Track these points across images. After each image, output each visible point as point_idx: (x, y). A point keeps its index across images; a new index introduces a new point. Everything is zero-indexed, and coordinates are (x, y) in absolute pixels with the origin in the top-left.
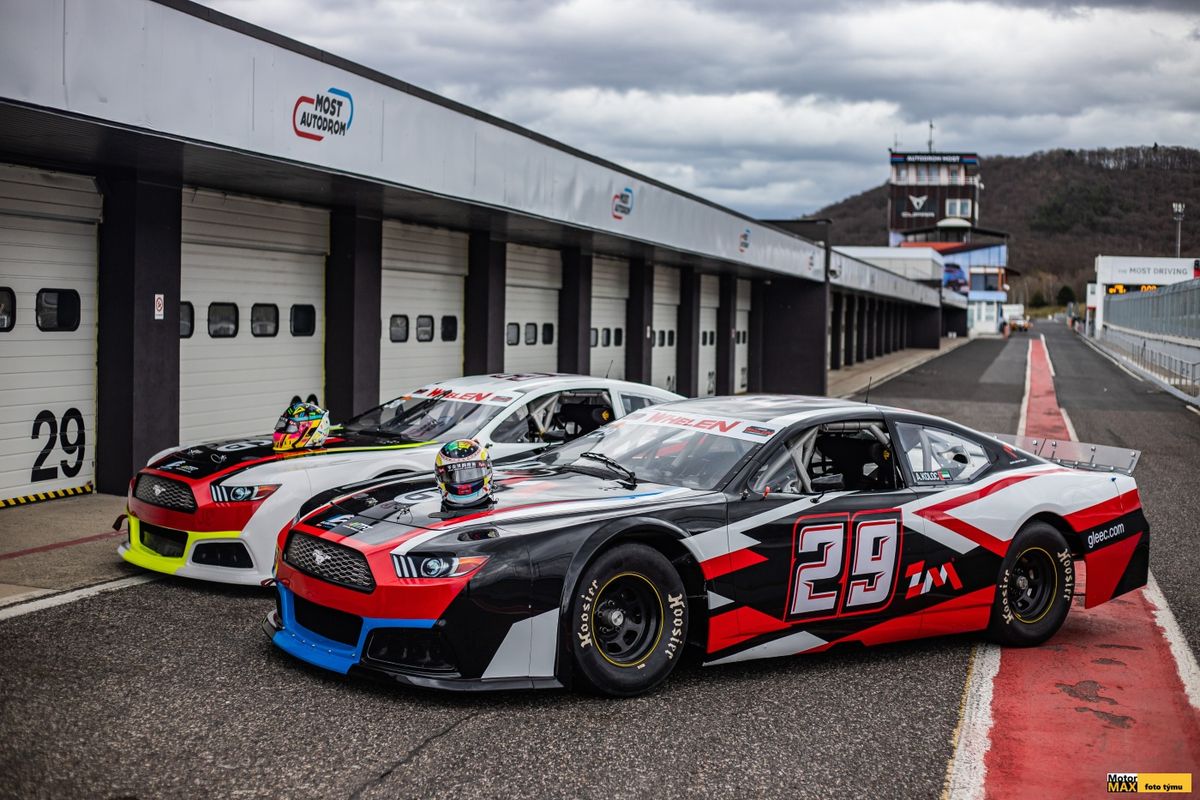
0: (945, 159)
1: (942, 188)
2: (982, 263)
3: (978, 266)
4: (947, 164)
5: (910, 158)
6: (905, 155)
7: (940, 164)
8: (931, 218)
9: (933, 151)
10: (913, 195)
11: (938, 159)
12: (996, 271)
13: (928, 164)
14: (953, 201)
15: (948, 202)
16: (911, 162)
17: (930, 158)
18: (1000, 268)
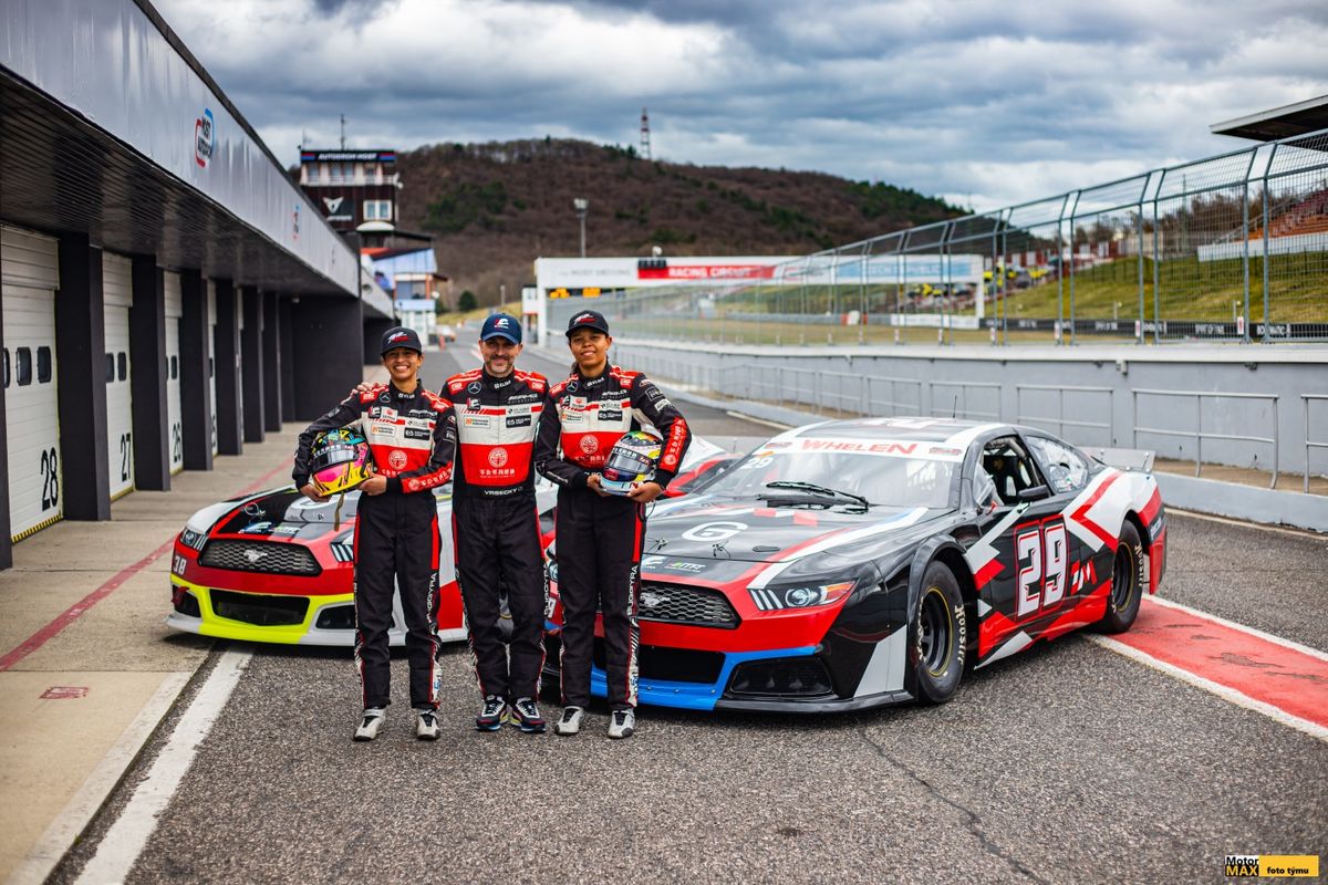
0: (360, 156)
1: (359, 189)
2: (408, 269)
3: (404, 273)
4: (364, 162)
5: (321, 157)
6: (317, 153)
7: (355, 162)
8: (347, 222)
9: (346, 148)
10: (327, 197)
11: (353, 156)
12: (422, 277)
13: (342, 162)
14: (370, 202)
15: (366, 204)
16: (323, 161)
17: (343, 156)
18: (427, 274)
